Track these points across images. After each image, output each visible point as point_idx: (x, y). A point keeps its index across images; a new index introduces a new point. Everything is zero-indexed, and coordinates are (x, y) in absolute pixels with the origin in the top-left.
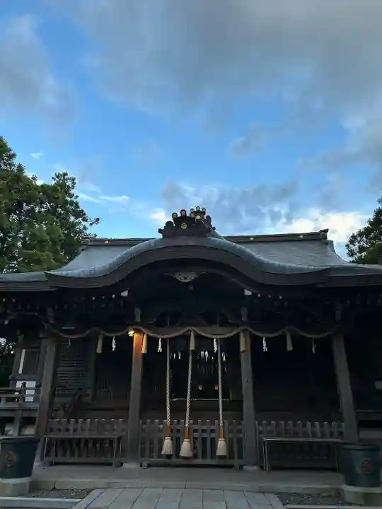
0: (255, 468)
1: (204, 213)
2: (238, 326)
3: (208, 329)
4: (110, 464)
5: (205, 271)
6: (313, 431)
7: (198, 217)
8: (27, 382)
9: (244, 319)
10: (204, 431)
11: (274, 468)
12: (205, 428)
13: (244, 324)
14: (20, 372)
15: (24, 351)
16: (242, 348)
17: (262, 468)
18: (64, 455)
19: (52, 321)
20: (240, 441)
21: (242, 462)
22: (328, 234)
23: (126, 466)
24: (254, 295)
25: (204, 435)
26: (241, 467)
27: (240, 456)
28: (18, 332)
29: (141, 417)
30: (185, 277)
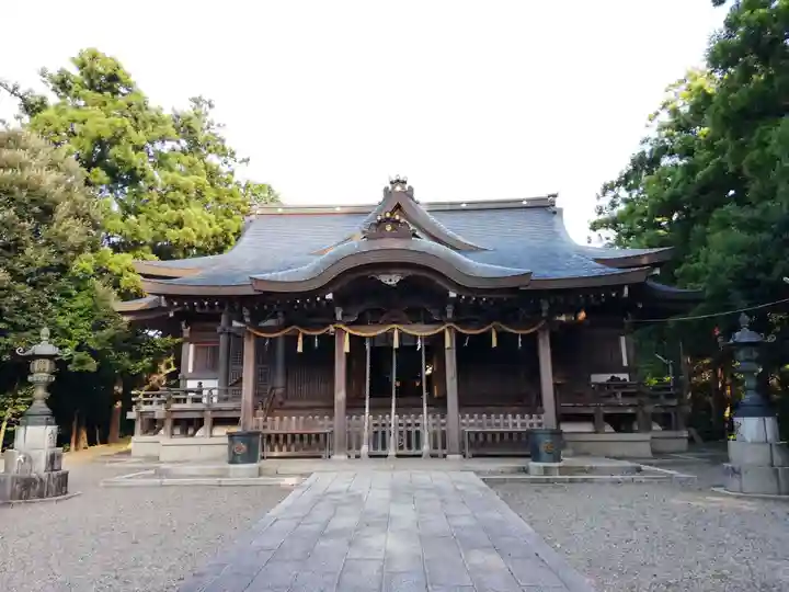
0: (458, 456)
1: (404, 182)
2: (444, 324)
3: (414, 326)
4: (320, 457)
5: (410, 273)
6: (514, 423)
7: (398, 188)
8: (203, 382)
9: (449, 316)
10: (409, 425)
11: (474, 456)
12: (409, 421)
13: (449, 321)
14: (190, 370)
15: (192, 346)
16: (447, 344)
17: (464, 456)
18: (272, 450)
19: (247, 320)
20: (444, 433)
21: (445, 452)
22: (557, 200)
23: (334, 457)
24: (459, 297)
25: (410, 429)
26: (445, 456)
27: (444, 447)
28: (183, 325)
29: (347, 414)
30: (391, 279)
